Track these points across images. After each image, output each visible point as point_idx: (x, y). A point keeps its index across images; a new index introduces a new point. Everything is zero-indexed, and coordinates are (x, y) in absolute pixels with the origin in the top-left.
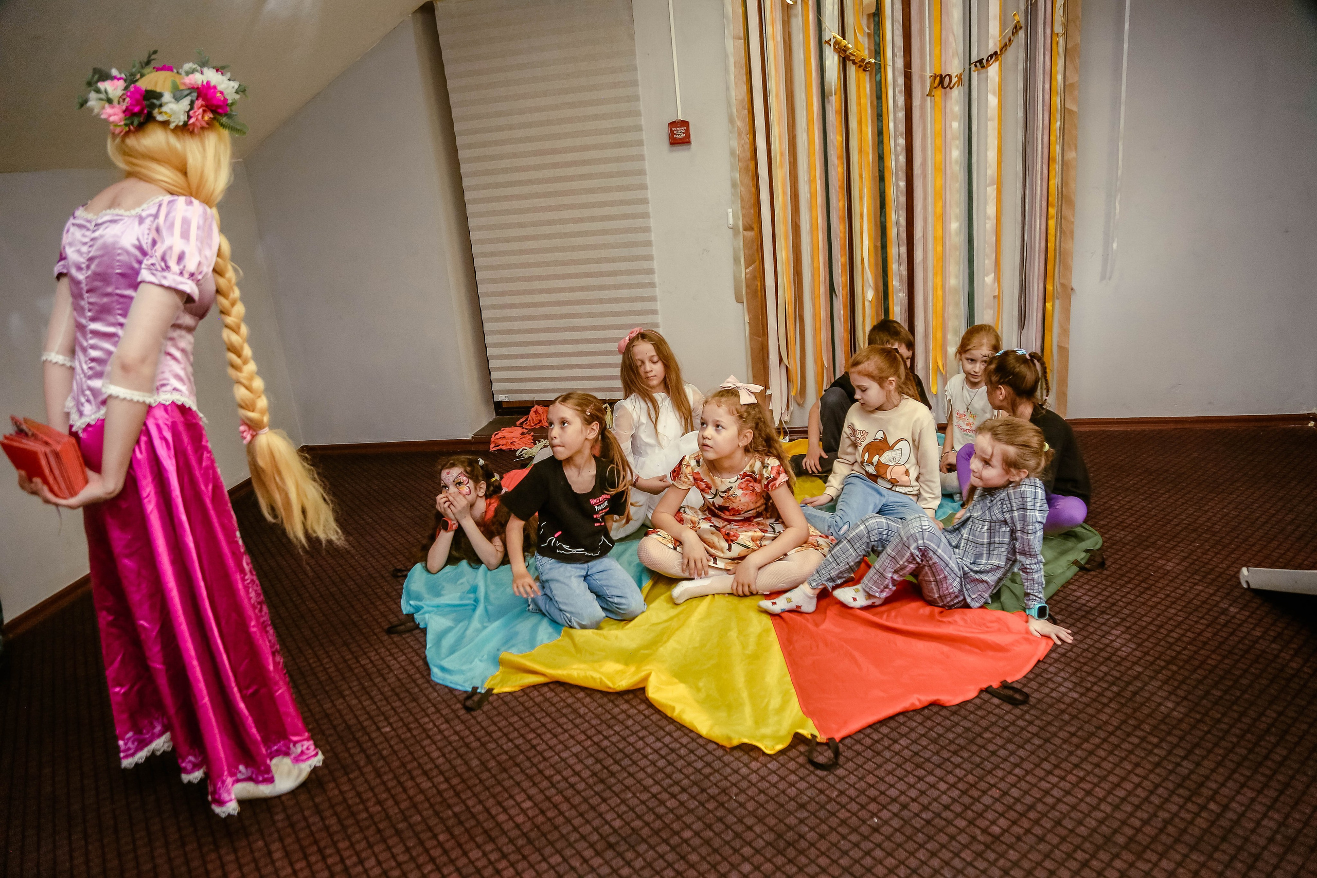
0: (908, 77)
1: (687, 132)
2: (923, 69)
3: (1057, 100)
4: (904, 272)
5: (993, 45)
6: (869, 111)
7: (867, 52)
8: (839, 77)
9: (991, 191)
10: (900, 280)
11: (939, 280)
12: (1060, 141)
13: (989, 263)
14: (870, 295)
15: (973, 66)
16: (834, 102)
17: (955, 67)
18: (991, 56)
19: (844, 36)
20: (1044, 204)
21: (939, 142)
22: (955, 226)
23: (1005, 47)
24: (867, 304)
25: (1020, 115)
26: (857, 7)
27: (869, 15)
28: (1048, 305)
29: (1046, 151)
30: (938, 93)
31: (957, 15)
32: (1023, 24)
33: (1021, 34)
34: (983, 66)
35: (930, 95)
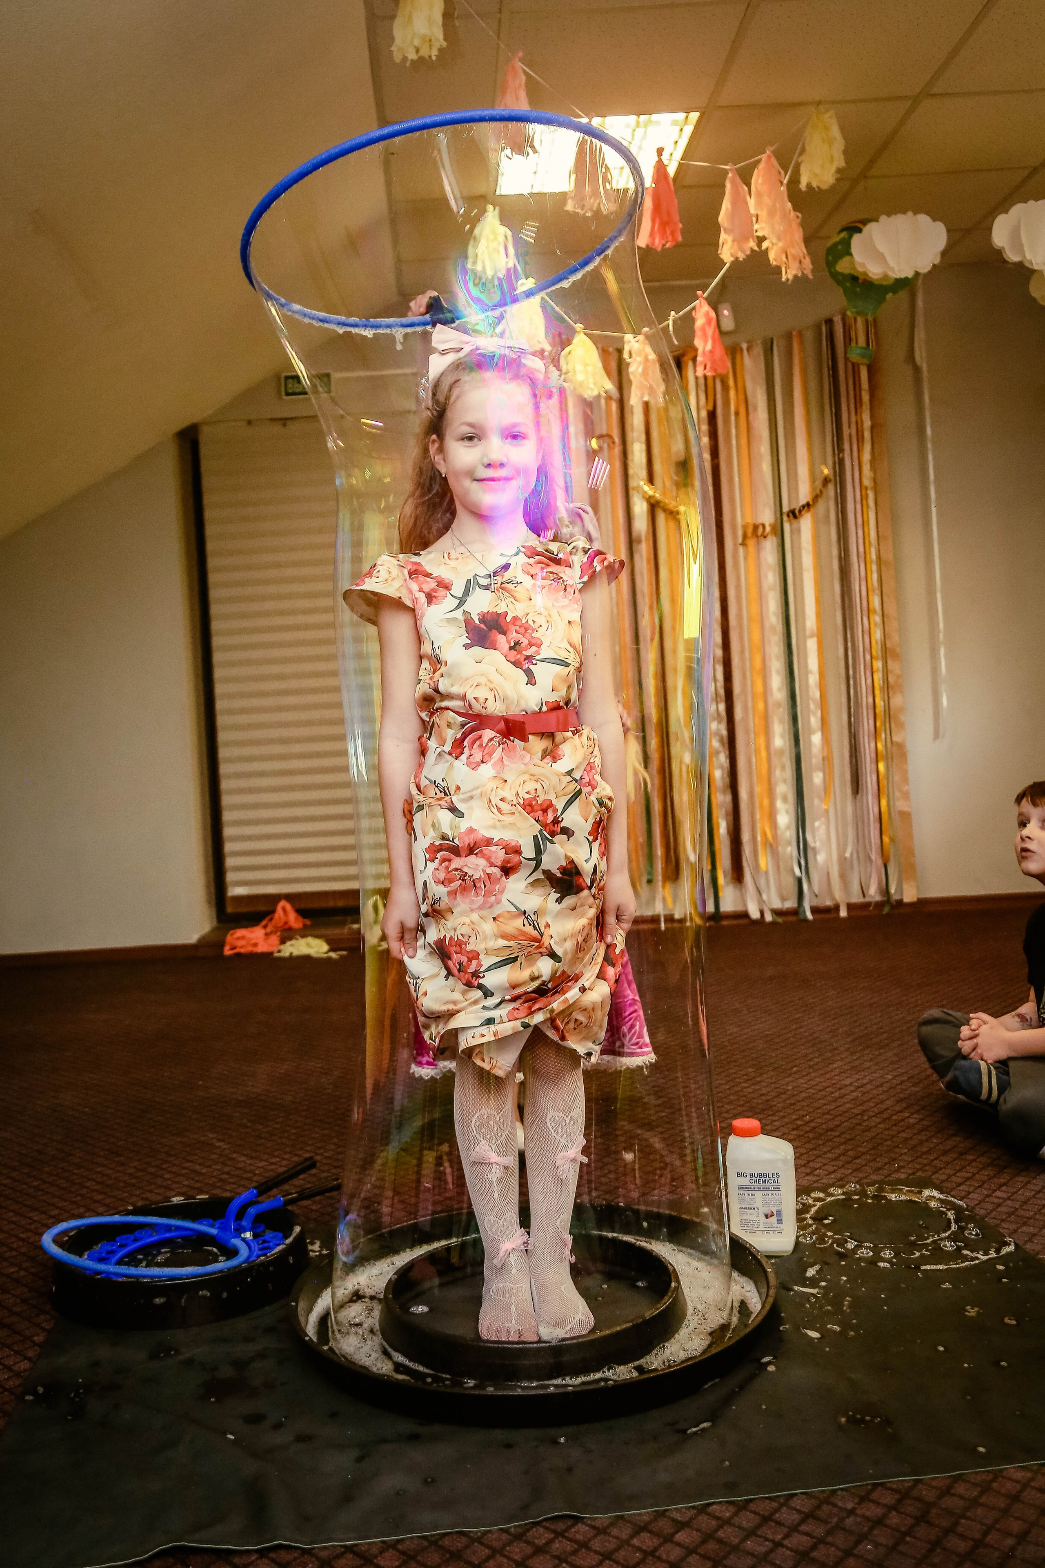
0: (720, 526)
2: (734, 518)
3: (872, 552)
4: (724, 732)
5: (804, 496)
8: (648, 526)
9: (812, 645)
10: (721, 741)
11: (762, 741)
12: (878, 592)
13: (814, 721)
14: (687, 758)
15: (785, 518)
16: (644, 550)
17: (767, 517)
18: (804, 507)
19: (652, 486)
20: (868, 657)
21: (754, 591)
22: (777, 682)
23: (816, 498)
24: (684, 769)
26: (665, 455)
27: (678, 464)
28: (881, 766)
29: (865, 603)
30: (751, 543)
31: (766, 466)
32: (832, 477)
33: (831, 487)
34: (795, 517)
35: (743, 544)
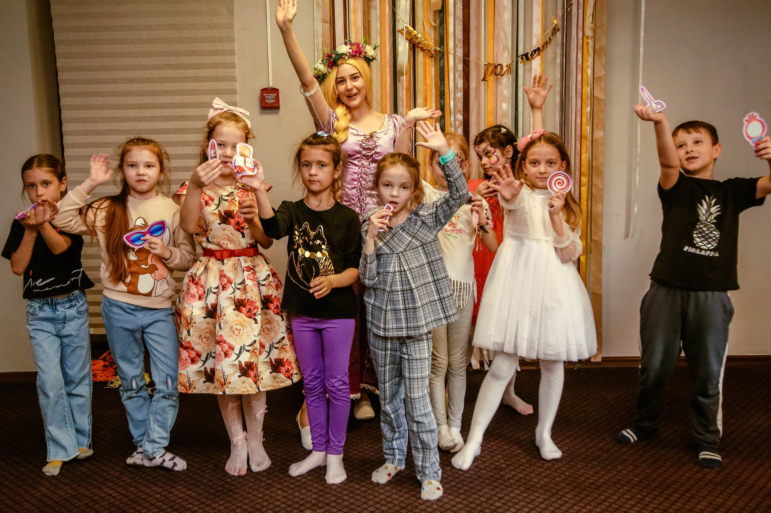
0: (466, 63)
1: (277, 98)
2: (478, 58)
3: (587, 90)
5: (536, 42)
6: (434, 91)
7: (433, 41)
8: (409, 61)
12: (589, 122)
15: (520, 60)
16: (404, 81)
17: (505, 59)
18: (535, 51)
19: (414, 26)
20: (578, 173)
21: (491, 118)
23: (546, 44)
25: (558, 100)
26: (426, 4)
27: (435, 12)
29: (578, 131)
30: (491, 79)
31: (507, 16)
32: (560, 26)
33: (559, 34)
34: (528, 59)
35: (484, 80)
